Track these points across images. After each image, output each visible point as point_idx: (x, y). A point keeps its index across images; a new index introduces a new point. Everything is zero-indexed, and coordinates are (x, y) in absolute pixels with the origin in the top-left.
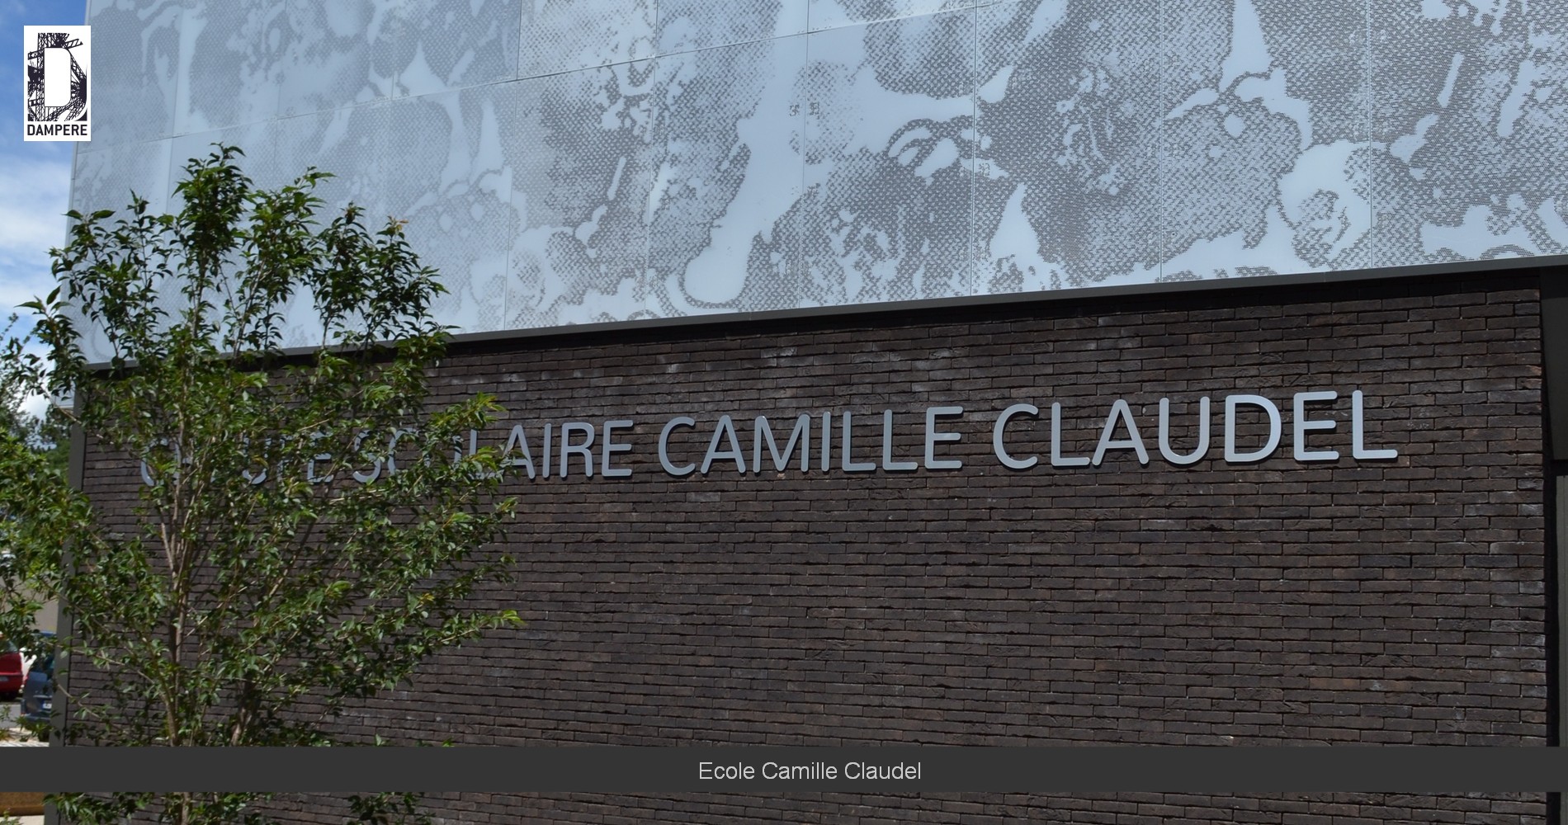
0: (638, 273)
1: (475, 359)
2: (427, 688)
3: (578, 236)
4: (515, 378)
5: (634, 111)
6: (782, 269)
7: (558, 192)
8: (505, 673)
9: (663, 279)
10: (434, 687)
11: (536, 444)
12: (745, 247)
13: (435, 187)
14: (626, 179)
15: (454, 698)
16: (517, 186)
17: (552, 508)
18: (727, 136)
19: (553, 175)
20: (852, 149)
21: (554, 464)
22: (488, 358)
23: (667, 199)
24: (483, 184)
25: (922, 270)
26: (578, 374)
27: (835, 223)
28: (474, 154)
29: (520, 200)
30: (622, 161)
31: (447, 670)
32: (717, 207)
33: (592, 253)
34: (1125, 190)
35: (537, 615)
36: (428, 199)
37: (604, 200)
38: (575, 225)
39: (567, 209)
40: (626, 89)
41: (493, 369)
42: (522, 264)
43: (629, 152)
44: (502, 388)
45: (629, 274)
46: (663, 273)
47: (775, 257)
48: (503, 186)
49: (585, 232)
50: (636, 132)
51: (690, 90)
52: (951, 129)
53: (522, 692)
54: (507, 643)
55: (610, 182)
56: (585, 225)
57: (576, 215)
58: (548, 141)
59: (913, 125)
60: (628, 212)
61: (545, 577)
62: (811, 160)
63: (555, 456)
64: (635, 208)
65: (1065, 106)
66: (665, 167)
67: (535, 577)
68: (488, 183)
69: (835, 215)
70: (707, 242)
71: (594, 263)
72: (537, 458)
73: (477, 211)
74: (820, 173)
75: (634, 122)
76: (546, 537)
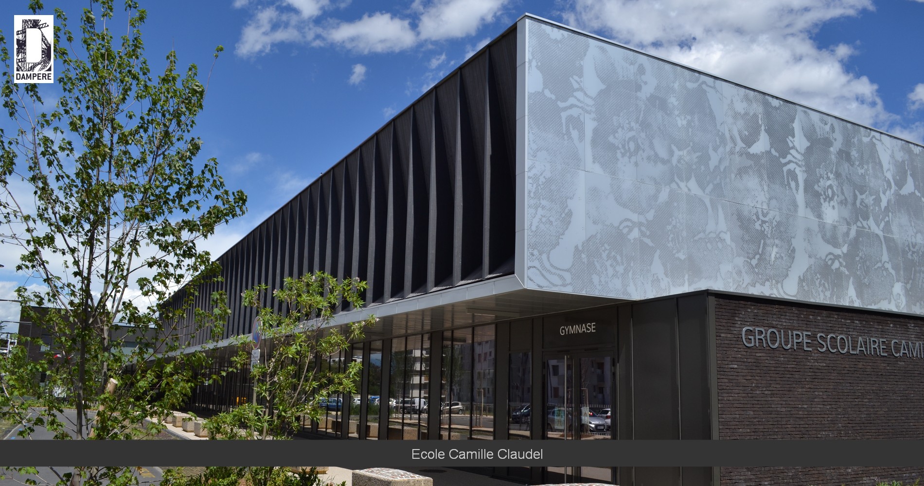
0: (770, 280)
1: (847, 314)
2: (846, 422)
3: (752, 263)
4: (857, 322)
5: (764, 225)
6: (806, 288)
7: (744, 245)
8: (865, 415)
9: (777, 284)
10: (848, 422)
11: (865, 343)
12: (797, 279)
13: (704, 231)
14: (764, 248)
15: (854, 425)
16: (732, 239)
17: (871, 364)
18: (789, 243)
19: (742, 238)
20: (818, 256)
21: (870, 351)
22: (850, 315)
23: (776, 258)
24: (721, 235)
25: (835, 296)
26: (872, 323)
27: (816, 277)
28: (717, 224)
29: (733, 245)
30: (762, 241)
31: (850, 416)
32: (789, 264)
33: (756, 270)
34: (869, 284)
35: (870, 397)
36: (701, 235)
37: (758, 253)
38: (751, 259)
39: (748, 253)
40: (761, 217)
41: (852, 318)
42: (736, 269)
43: (764, 240)
44: (854, 324)
45: (768, 280)
46: (777, 282)
47: (804, 284)
48: (727, 237)
49: (754, 262)
50: (766, 233)
51: (779, 224)
52: (837, 257)
53: (870, 422)
54: (864, 406)
55: (759, 247)
56: (753, 260)
57: (751, 256)
58: (740, 226)
59: (830, 254)
60: (765, 259)
61: (871, 385)
62: (810, 257)
63: (870, 348)
64: (768, 258)
65: (857, 259)
66: (775, 247)
67: (868, 385)
68: (722, 235)
69: (816, 275)
70: (787, 275)
71: (758, 274)
72: (866, 348)
73: (720, 245)
74: (812, 261)
75: (765, 229)
76: (870, 373)
